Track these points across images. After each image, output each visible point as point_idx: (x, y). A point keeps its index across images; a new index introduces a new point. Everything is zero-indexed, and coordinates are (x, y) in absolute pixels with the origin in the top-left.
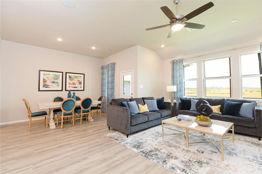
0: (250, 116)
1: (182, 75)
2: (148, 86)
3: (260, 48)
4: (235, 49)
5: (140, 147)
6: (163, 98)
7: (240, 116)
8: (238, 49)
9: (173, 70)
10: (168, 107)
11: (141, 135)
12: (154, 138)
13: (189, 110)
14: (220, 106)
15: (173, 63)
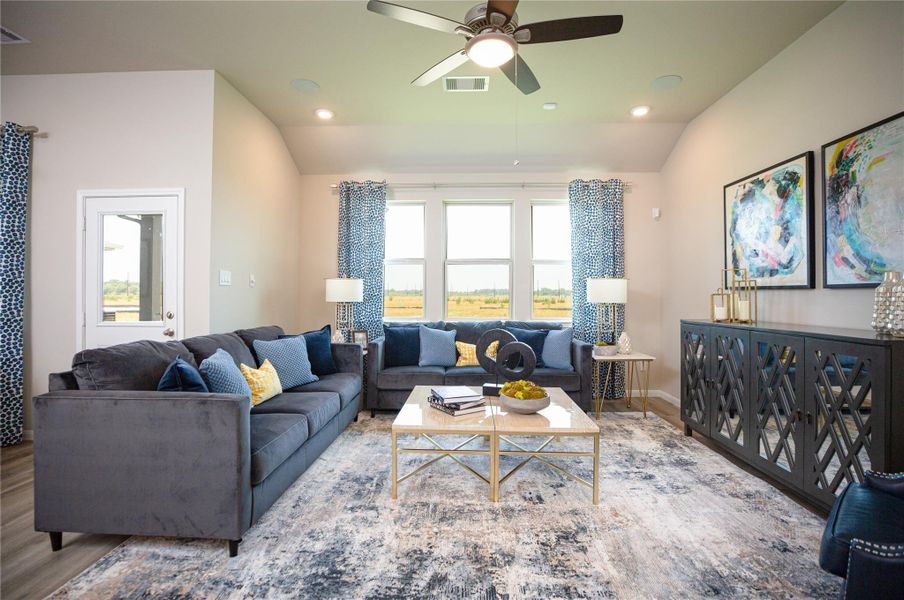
0: (566, 363)
1: (377, 244)
2: (252, 278)
3: (568, 195)
4: (523, 186)
5: (345, 578)
6: (329, 327)
7: (546, 367)
8: (530, 185)
9: (346, 219)
10: (347, 364)
11: (292, 516)
12: (360, 507)
13: (416, 363)
14: (497, 342)
15: (348, 192)
